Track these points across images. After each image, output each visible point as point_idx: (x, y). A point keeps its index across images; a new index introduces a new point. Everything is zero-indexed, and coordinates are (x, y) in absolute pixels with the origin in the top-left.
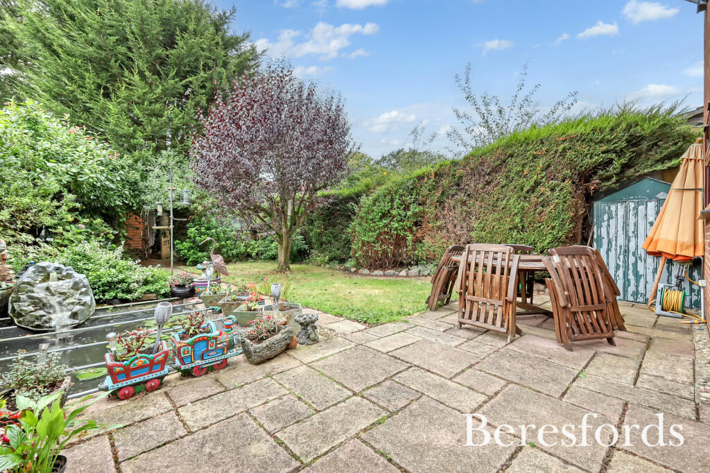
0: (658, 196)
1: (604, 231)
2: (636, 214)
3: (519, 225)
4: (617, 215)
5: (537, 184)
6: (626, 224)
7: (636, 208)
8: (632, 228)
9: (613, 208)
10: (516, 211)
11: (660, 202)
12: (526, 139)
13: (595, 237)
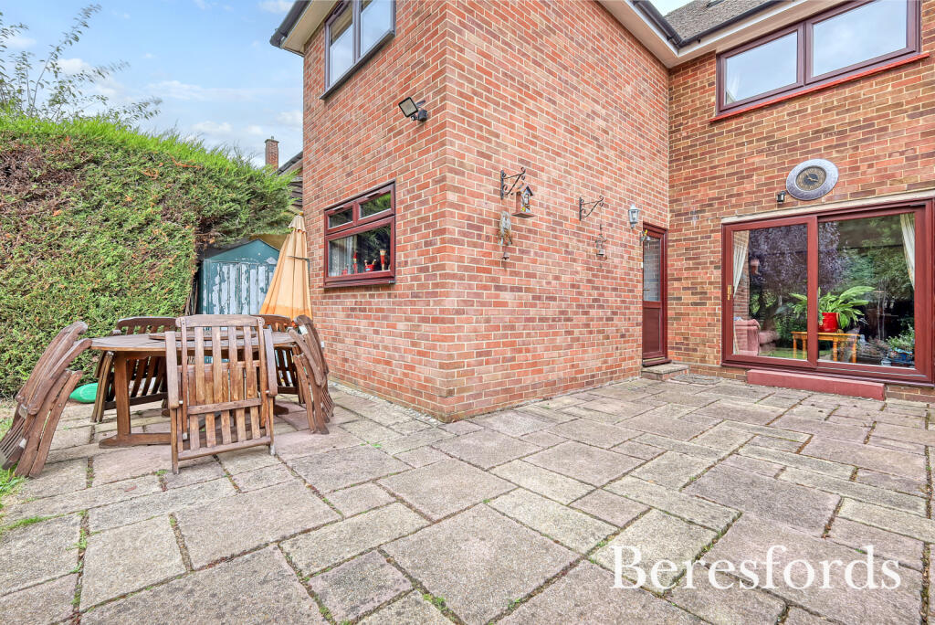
0: (267, 261)
1: (215, 296)
2: (248, 279)
3: (115, 284)
4: (229, 278)
5: (149, 221)
6: (238, 290)
7: (248, 272)
8: (244, 294)
9: (225, 269)
10: (109, 260)
11: (271, 268)
12: (123, 142)
13: (205, 304)
